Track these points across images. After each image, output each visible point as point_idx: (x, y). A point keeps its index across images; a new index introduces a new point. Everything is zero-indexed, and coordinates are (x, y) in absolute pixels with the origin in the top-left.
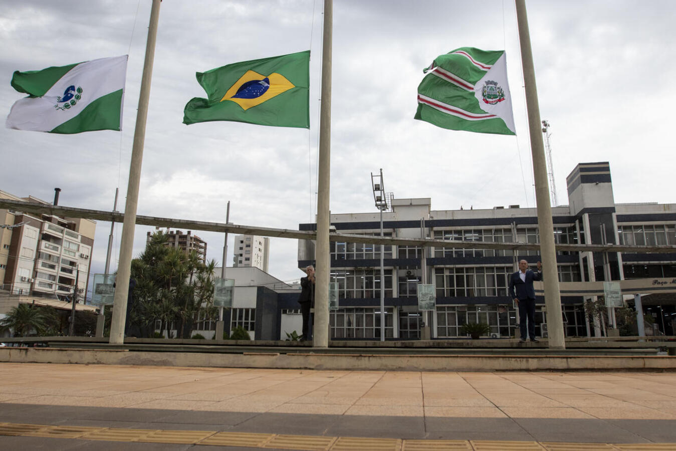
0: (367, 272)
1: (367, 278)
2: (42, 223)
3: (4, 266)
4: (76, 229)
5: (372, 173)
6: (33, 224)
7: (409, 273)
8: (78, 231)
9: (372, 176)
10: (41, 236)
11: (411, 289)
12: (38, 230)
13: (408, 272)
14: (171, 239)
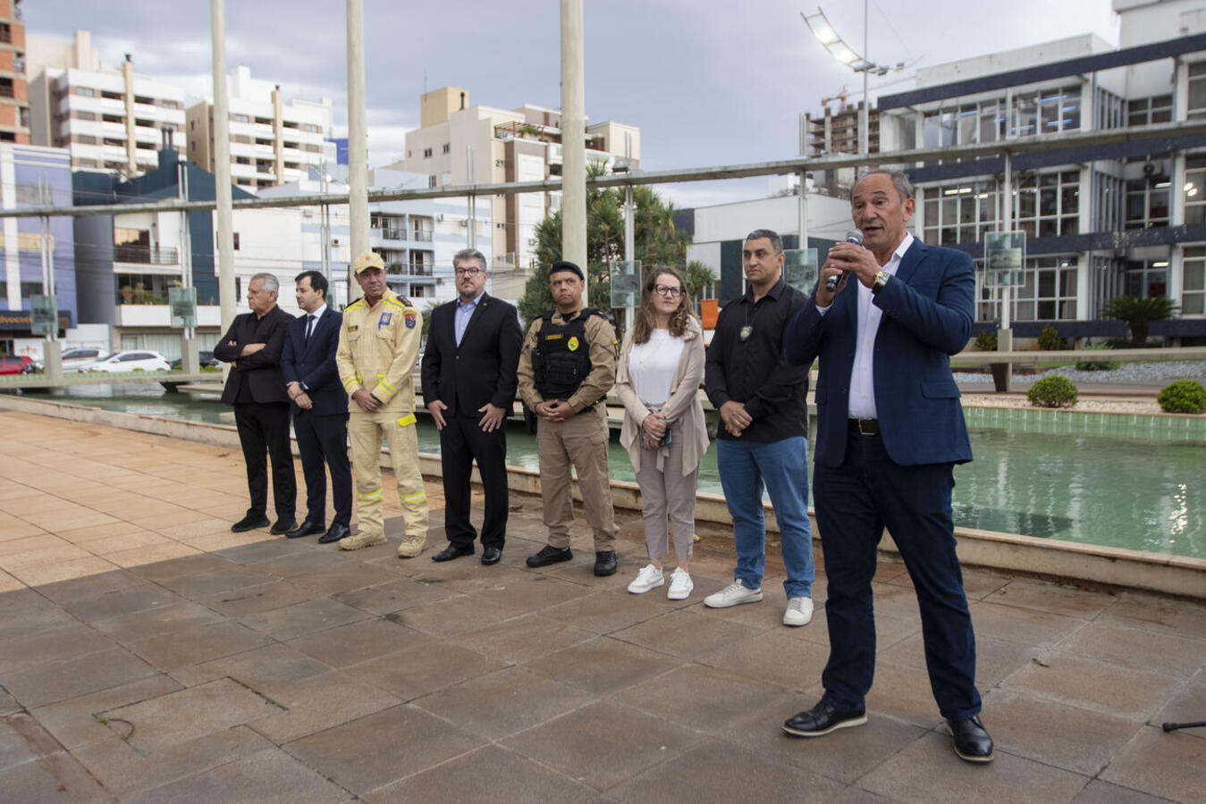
0: (1022, 182)
1: (1043, 193)
2: (546, 147)
3: (503, 225)
4: (606, 149)
5: (802, 14)
6: (531, 151)
7: (1148, 170)
8: (608, 151)
9: (806, 19)
10: (548, 168)
11: (1155, 205)
12: (542, 160)
13: (1145, 169)
14: (850, 121)
